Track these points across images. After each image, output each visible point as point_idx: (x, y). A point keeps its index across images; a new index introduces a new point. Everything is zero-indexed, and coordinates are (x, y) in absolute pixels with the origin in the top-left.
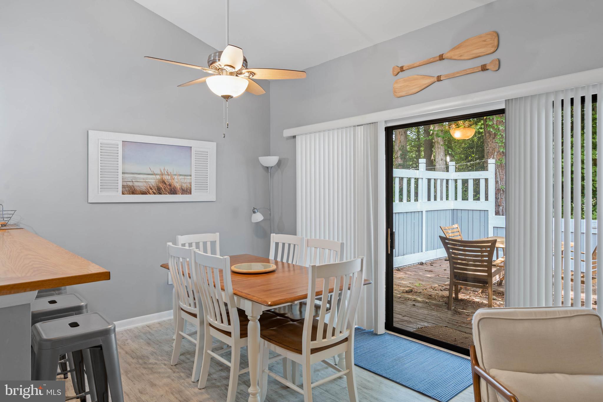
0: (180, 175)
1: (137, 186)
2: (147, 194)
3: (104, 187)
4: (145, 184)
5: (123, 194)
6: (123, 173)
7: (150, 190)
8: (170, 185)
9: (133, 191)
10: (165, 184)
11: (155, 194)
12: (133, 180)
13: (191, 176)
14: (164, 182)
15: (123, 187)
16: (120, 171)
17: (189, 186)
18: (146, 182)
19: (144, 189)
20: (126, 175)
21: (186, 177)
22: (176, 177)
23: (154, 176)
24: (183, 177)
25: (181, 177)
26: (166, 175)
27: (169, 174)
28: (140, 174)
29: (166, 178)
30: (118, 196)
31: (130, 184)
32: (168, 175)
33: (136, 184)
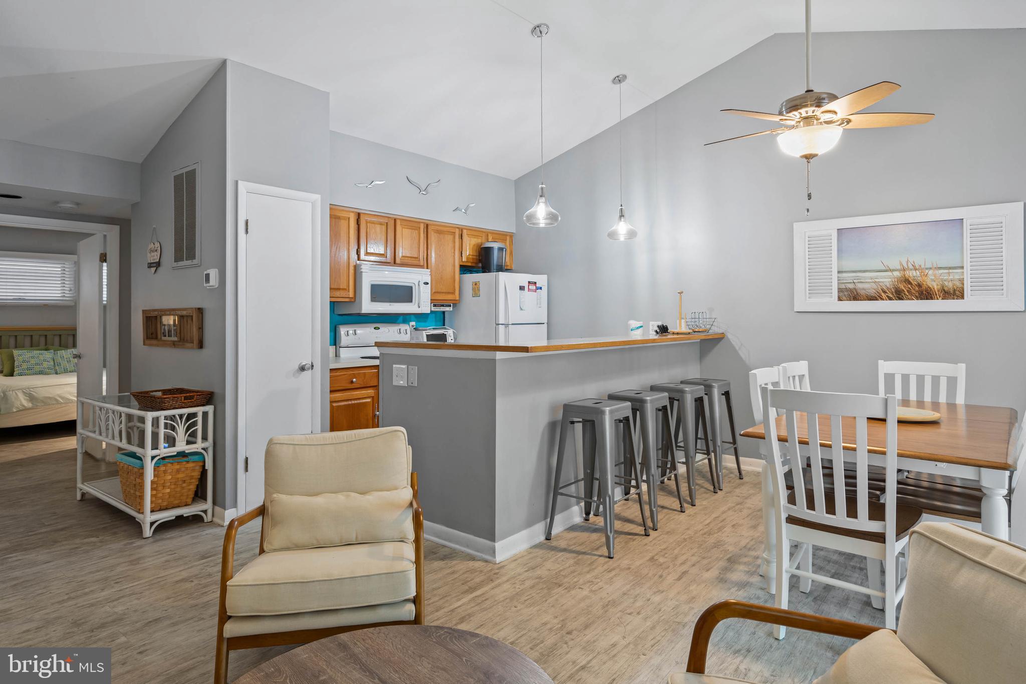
0: (940, 268)
1: (860, 289)
2: (877, 300)
3: (813, 291)
4: (874, 286)
5: (840, 299)
6: (839, 272)
7: (883, 294)
8: (919, 285)
9: (855, 296)
10: (910, 283)
11: (890, 299)
12: (854, 281)
13: (962, 268)
14: (907, 281)
15: (840, 290)
16: (835, 270)
17: (961, 285)
18: (875, 282)
19: (872, 292)
20: (844, 275)
21: (951, 271)
22: (931, 272)
23: (889, 273)
24: (947, 271)
25: (941, 271)
26: (911, 270)
27: (917, 267)
28: (865, 271)
29: (912, 274)
30: (832, 303)
31: (851, 286)
32: (916, 269)
33: (860, 286)
